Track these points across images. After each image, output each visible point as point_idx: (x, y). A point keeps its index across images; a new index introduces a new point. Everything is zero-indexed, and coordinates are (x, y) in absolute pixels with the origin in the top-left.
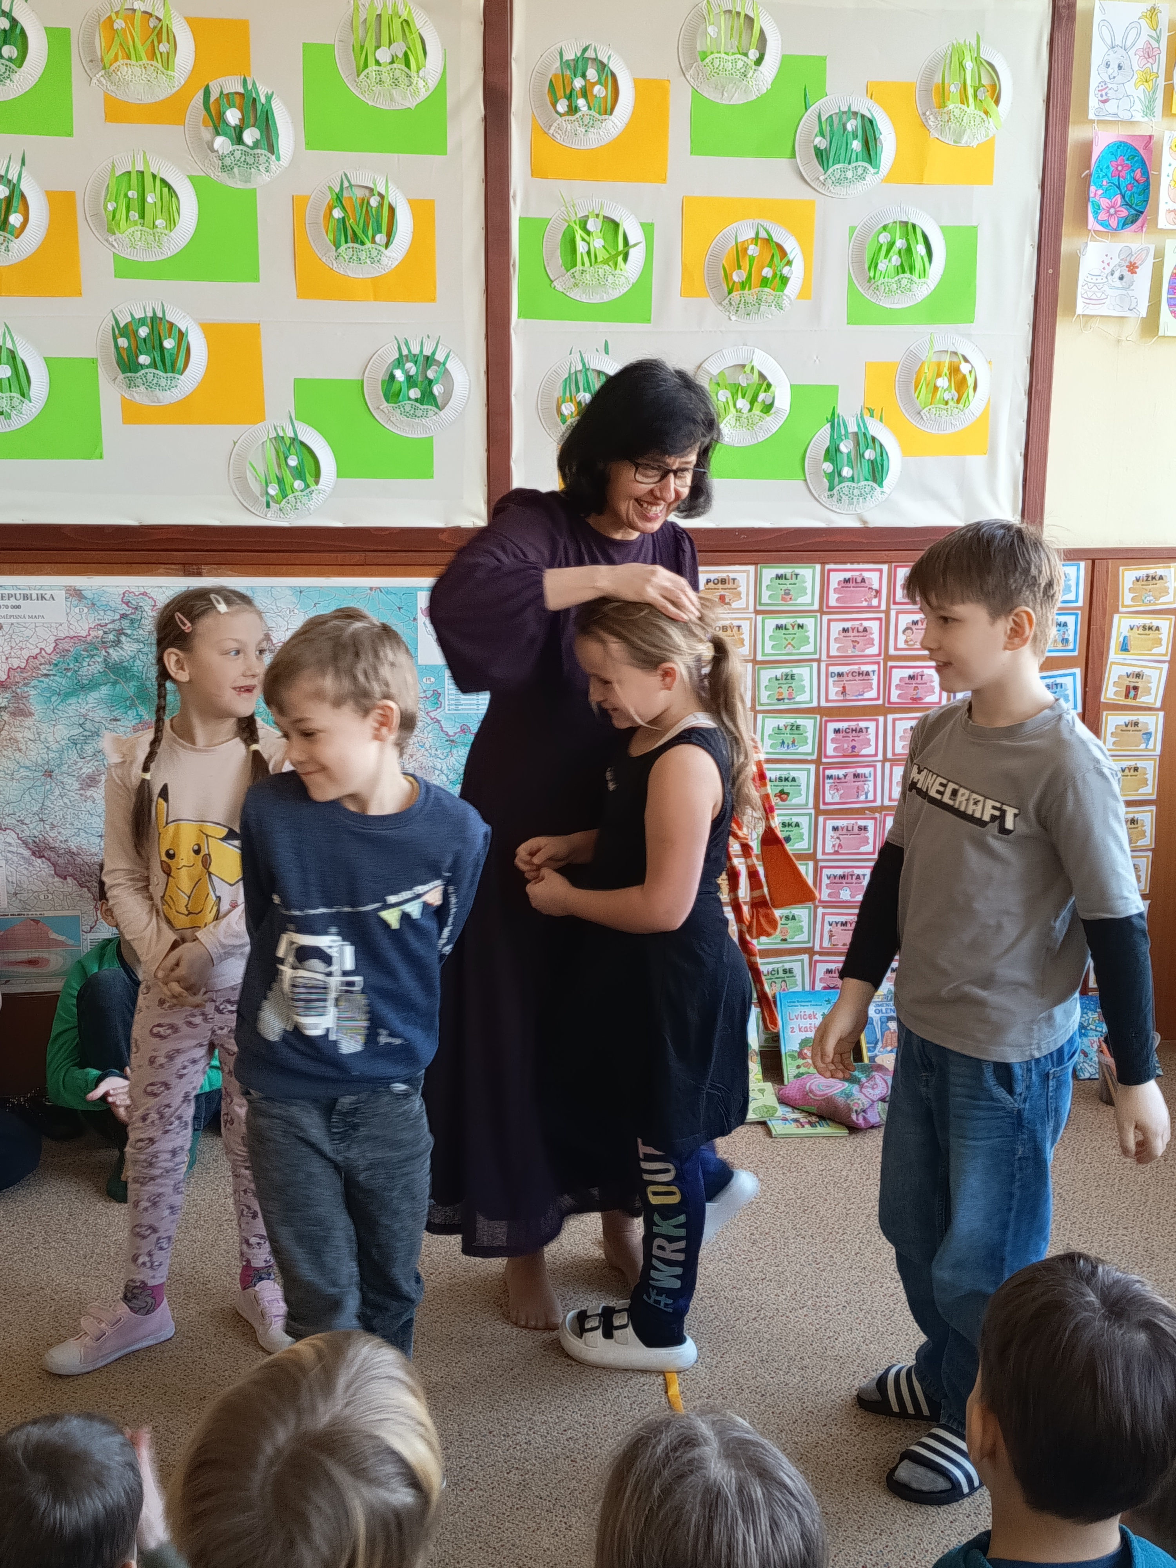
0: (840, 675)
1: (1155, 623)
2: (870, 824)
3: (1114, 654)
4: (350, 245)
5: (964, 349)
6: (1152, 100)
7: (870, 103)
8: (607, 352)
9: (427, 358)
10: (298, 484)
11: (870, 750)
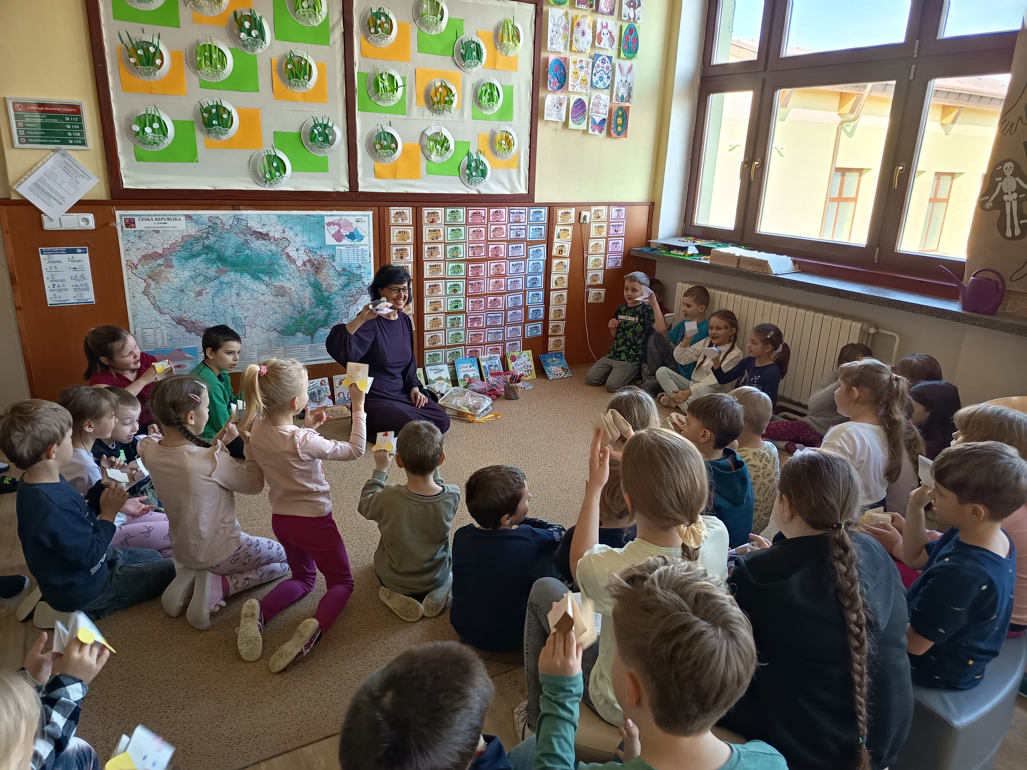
0: (473, 247)
1: (568, 228)
2: (483, 300)
3: (556, 240)
4: (295, 79)
5: (510, 130)
6: (566, 45)
7: (478, 38)
8: (390, 126)
9: (325, 125)
10: (277, 174)
11: (483, 274)
